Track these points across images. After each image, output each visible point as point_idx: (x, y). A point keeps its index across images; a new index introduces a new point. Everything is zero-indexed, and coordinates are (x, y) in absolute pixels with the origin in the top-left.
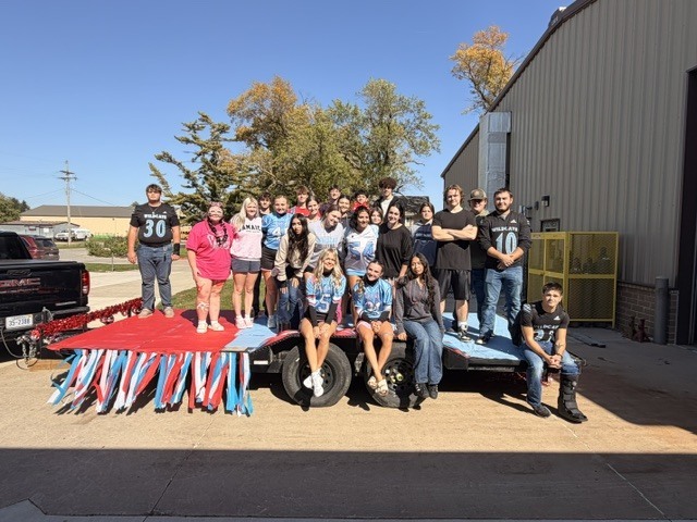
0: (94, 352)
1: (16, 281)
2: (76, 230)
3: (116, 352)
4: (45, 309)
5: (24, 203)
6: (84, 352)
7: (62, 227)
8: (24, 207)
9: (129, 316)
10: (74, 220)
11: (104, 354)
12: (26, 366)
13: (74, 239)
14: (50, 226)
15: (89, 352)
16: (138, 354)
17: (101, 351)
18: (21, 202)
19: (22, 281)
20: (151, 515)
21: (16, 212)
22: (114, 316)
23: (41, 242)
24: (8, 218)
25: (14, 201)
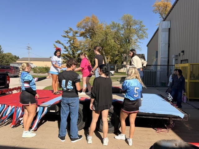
2: (32, 65)
18: (17, 57)
21: (15, 59)
23: (15, 68)
24: (13, 61)
25: (15, 56)
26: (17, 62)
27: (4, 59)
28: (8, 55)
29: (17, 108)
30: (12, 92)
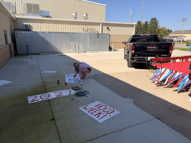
0: (163, 68)
1: (152, 47)
2: (184, 38)
3: (169, 70)
4: (157, 56)
5: (171, 30)
6: (161, 68)
7: (180, 37)
8: (171, 31)
9: (183, 61)
10: (184, 35)
11: (166, 70)
12: (151, 71)
13: (183, 41)
14: (177, 37)
15: (162, 68)
16: (176, 72)
17: (165, 69)
18: (170, 30)
19: (153, 47)
20: (158, 119)
21: (168, 33)
22: (176, 60)
23: (170, 41)
24: (166, 35)
25: (169, 30)
26: (170, 35)
27: (159, 33)
28: (162, 29)
29: (184, 75)
30: (176, 61)
